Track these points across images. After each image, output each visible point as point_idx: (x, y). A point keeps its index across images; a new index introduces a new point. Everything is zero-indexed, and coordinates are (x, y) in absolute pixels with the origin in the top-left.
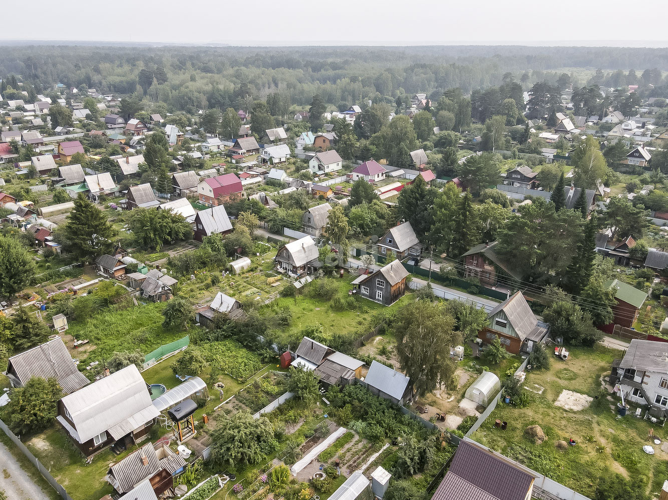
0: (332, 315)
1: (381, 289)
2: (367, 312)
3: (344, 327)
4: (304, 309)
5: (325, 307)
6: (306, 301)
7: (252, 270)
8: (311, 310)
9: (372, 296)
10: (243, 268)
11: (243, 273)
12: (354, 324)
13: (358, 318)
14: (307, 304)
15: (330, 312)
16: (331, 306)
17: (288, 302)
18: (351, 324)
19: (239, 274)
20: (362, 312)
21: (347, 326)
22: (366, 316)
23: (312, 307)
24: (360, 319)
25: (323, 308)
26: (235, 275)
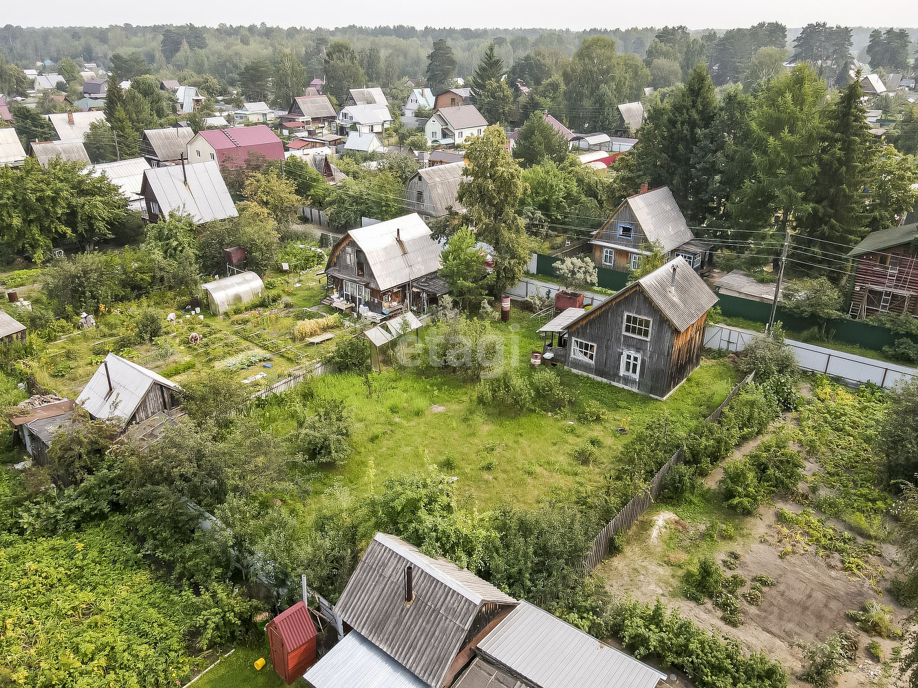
0: (485, 429)
1: (639, 346)
2: (598, 419)
3: (530, 473)
4: (394, 410)
5: (460, 402)
6: (401, 384)
7: (263, 304)
8: (418, 413)
9: (607, 369)
10: (238, 298)
11: (237, 312)
12: (563, 460)
13: (571, 439)
14: (406, 394)
15: (478, 419)
16: (481, 400)
17: (348, 388)
18: (553, 459)
19: (226, 314)
20: (583, 419)
21: (538, 469)
22: (596, 431)
23: (421, 402)
24: (580, 443)
25: (455, 407)
26: (215, 315)
